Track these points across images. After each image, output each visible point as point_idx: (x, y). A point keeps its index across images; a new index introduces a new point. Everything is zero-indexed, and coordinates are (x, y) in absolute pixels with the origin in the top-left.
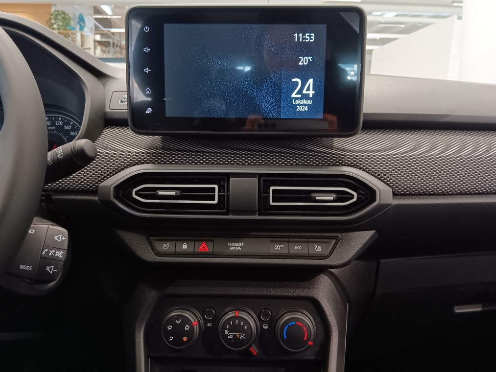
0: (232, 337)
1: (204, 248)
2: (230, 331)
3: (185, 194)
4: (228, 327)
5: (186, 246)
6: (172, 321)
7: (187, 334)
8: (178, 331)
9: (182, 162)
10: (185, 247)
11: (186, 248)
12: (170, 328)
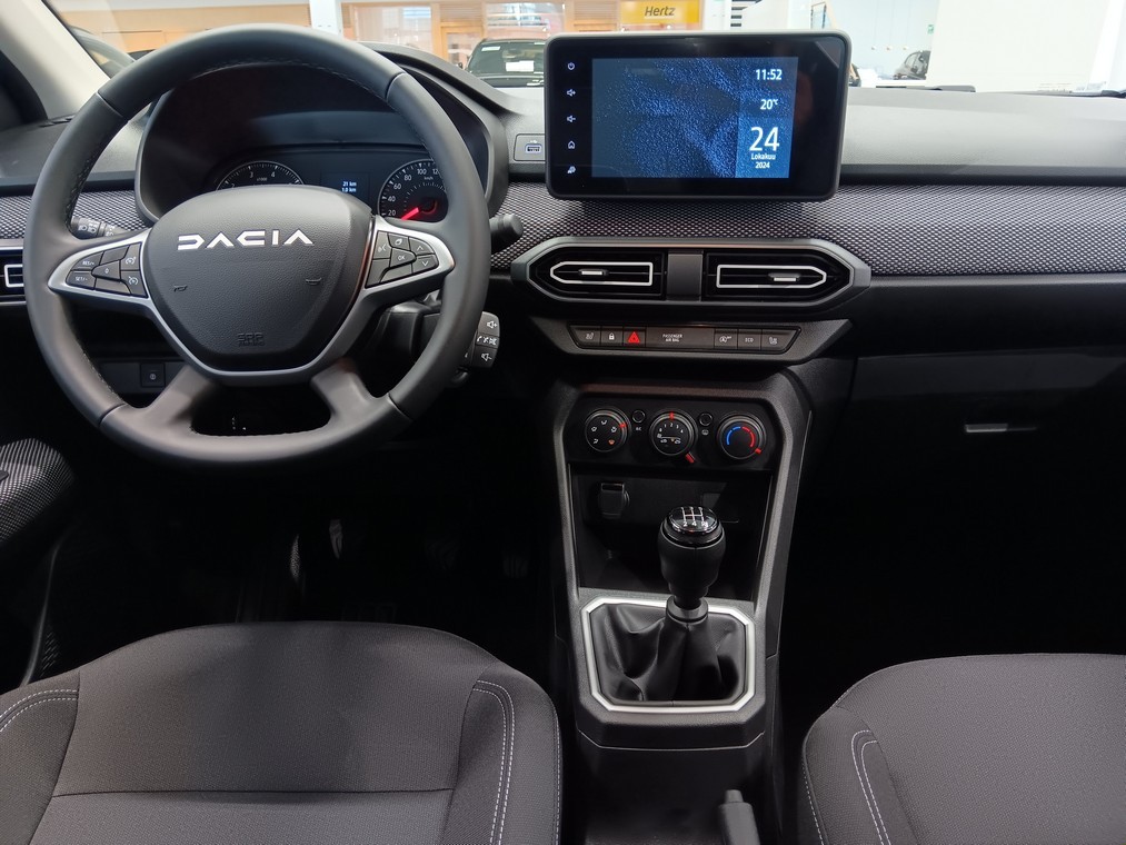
0: (665, 441)
1: (634, 339)
2: (664, 434)
3: (613, 273)
4: (660, 430)
6: (596, 422)
7: (613, 436)
8: (604, 433)
10: (612, 337)
12: (594, 429)
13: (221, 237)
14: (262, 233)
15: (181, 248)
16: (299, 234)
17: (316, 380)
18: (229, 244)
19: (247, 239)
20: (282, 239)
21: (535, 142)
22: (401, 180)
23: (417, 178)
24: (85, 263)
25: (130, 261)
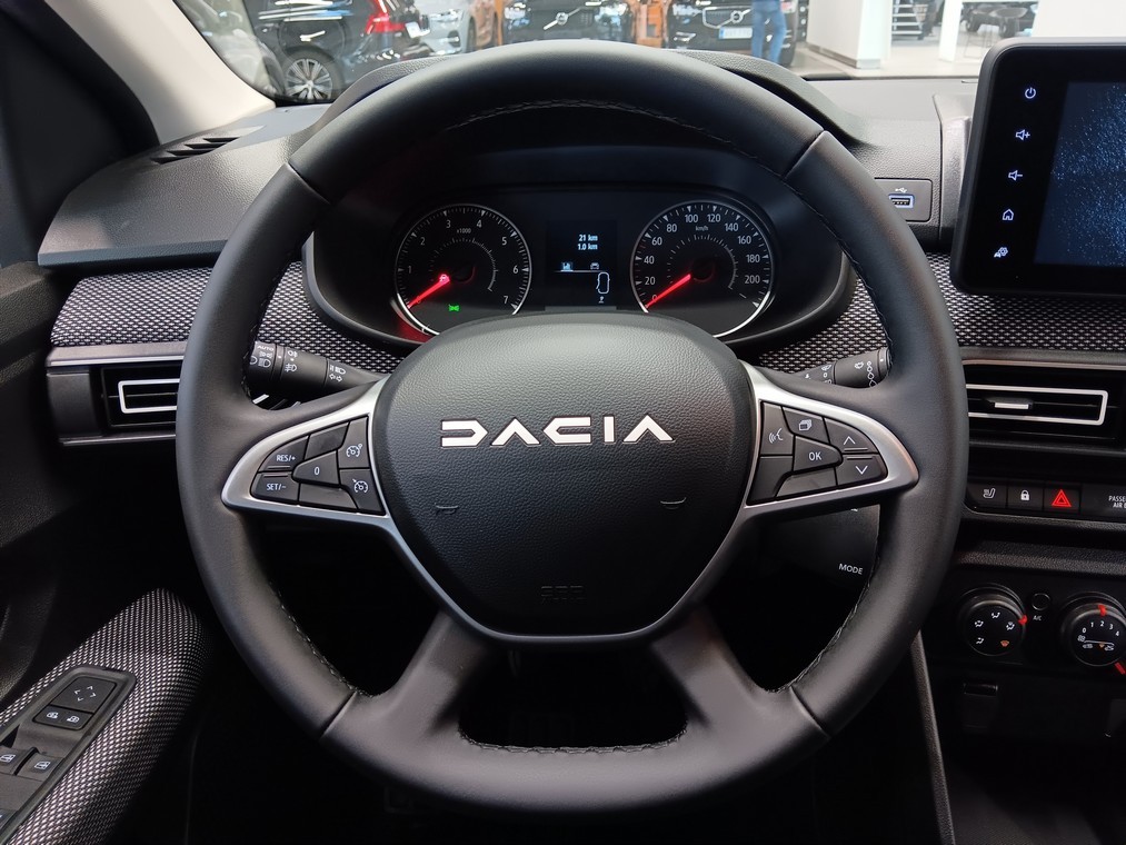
0: (1090, 646)
1: (1061, 500)
2: (1088, 636)
3: (1041, 405)
4: (1084, 630)
5: (1027, 496)
6: (983, 613)
7: (1008, 635)
8: (994, 630)
9: (1040, 345)
10: (1025, 497)
11: (1027, 499)
12: (979, 624)
13: (516, 427)
14: (586, 422)
15: (447, 442)
16: (648, 424)
17: (658, 647)
18: (530, 439)
19: (562, 431)
20: (621, 432)
21: (903, 191)
22: (662, 232)
23: (686, 229)
24: (280, 458)
25: (352, 450)
